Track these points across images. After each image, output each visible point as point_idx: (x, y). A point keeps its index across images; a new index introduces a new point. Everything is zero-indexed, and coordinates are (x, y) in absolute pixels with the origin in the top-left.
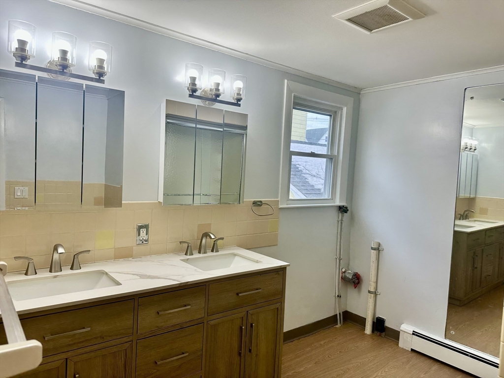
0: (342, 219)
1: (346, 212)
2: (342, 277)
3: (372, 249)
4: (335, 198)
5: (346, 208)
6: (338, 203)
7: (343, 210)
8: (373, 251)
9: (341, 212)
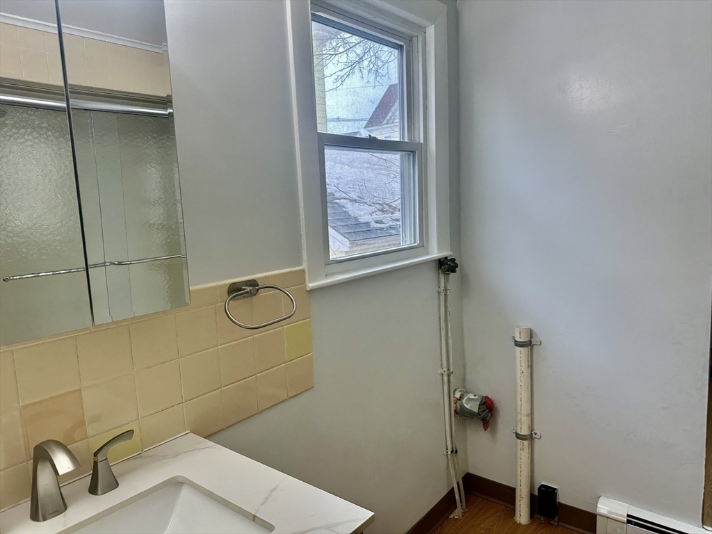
0: (445, 287)
1: (454, 271)
2: (455, 411)
3: (518, 344)
4: (428, 242)
5: (453, 260)
6: (435, 253)
7: (446, 266)
8: (519, 349)
9: (443, 272)
